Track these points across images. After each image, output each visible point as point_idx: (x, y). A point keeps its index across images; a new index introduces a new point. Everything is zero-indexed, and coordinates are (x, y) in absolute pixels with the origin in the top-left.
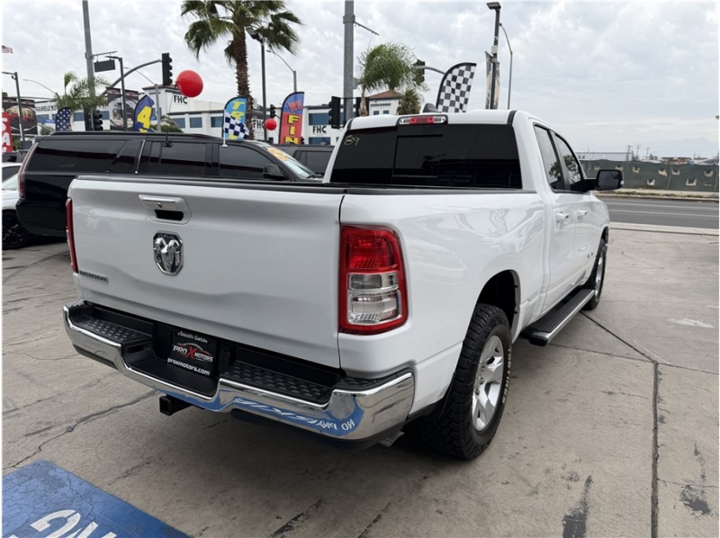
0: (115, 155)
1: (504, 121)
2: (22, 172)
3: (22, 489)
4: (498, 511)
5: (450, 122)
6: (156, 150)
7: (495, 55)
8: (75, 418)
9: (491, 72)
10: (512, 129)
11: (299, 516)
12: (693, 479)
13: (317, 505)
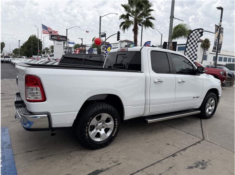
0: (79, 58)
1: (140, 50)
4: (82, 163)
7: (220, 26)
11: (36, 150)
13: (43, 149)
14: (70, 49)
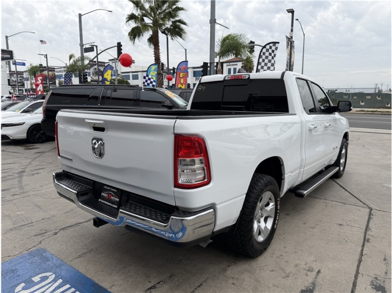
0: (89, 96)
1: (279, 77)
2: (44, 105)
3: (30, 261)
4: (265, 285)
5: (251, 78)
6: (109, 93)
7: (292, 37)
8: (59, 228)
9: (289, 46)
10: (283, 81)
11: (160, 282)
12: (379, 274)
13: (170, 277)
14: (19, 76)
